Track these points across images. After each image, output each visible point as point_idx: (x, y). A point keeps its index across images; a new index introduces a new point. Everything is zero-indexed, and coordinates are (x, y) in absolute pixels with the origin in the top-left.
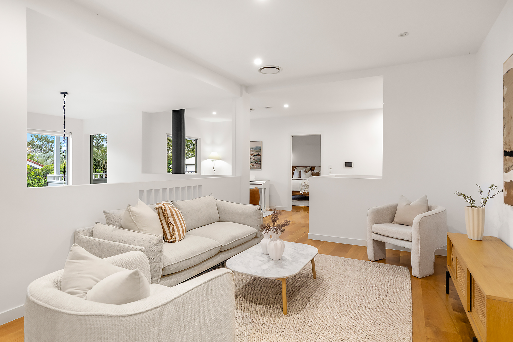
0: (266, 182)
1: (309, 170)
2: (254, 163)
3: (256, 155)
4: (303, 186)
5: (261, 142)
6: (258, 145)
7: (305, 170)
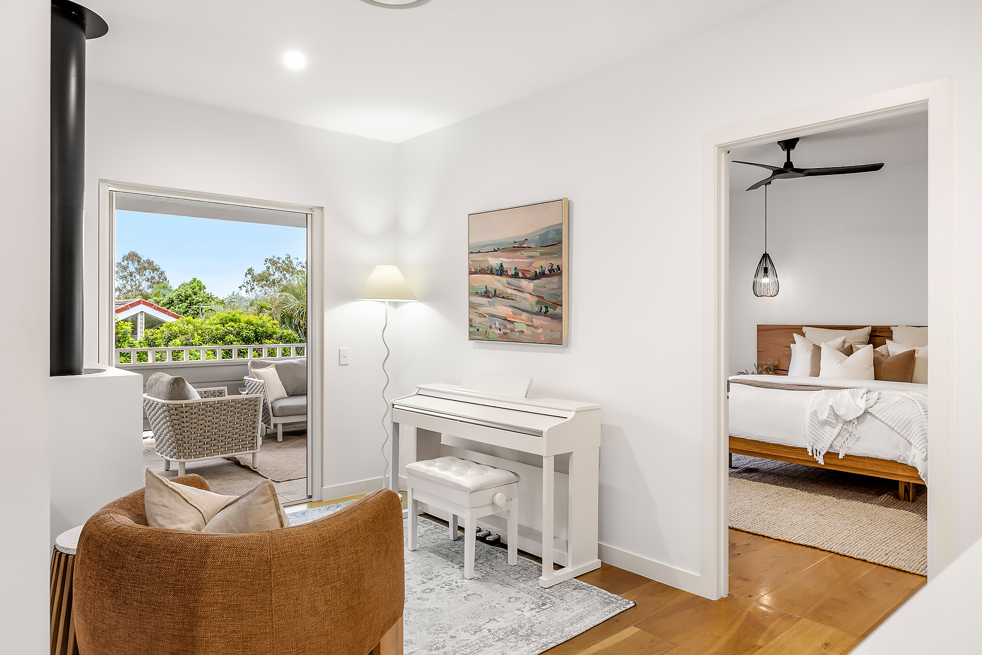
0: (570, 415)
1: (863, 343)
2: (536, 314)
3: (542, 275)
4: (825, 423)
5: (566, 205)
6: (546, 221)
7: (844, 342)
